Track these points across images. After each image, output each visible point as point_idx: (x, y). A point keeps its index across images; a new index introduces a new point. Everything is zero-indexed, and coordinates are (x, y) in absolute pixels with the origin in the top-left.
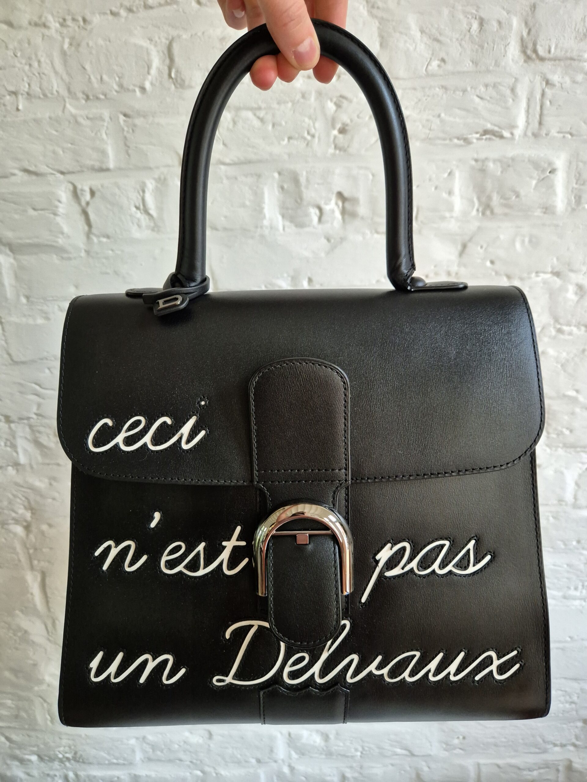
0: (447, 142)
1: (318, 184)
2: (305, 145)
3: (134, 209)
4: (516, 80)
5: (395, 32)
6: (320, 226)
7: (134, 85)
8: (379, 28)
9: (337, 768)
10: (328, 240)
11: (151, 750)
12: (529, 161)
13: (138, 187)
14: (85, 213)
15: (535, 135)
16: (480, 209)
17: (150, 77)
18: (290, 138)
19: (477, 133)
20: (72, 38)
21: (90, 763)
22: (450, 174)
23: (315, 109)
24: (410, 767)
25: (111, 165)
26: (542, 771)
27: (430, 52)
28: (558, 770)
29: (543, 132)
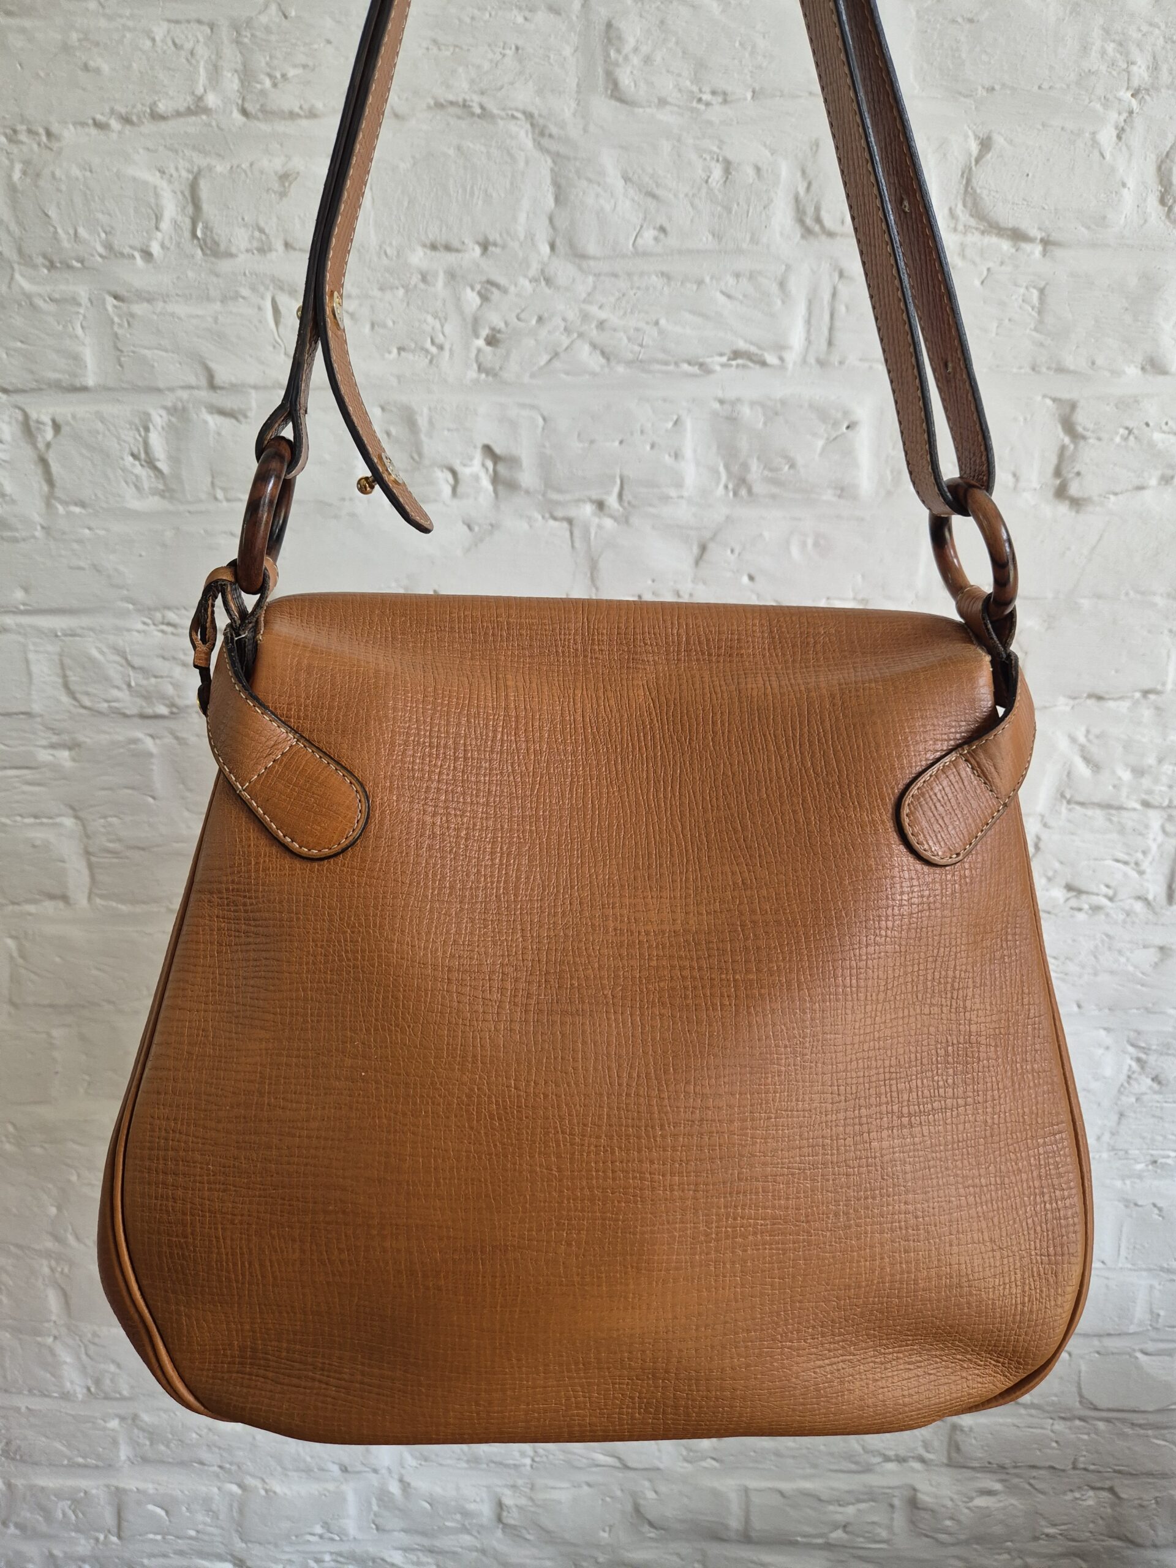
0: (671, 368)
1: (449, 430)
2: (427, 361)
3: (131, 459)
4: (788, 267)
5: (579, 178)
6: (455, 503)
7: (131, 247)
8: (552, 170)
9: (488, 1487)
10: (470, 528)
11: (148, 1443)
12: (811, 406)
13: (137, 421)
14: (43, 462)
15: (821, 363)
16: (730, 486)
17: (159, 235)
18: (401, 349)
19: (721, 355)
20: (27, 163)
21: (36, 1464)
22: (676, 423)
23: (444, 301)
24: (622, 1490)
25: (90, 382)
26: (862, 1506)
27: (641, 215)
28: (892, 1506)
29: (835, 359)
